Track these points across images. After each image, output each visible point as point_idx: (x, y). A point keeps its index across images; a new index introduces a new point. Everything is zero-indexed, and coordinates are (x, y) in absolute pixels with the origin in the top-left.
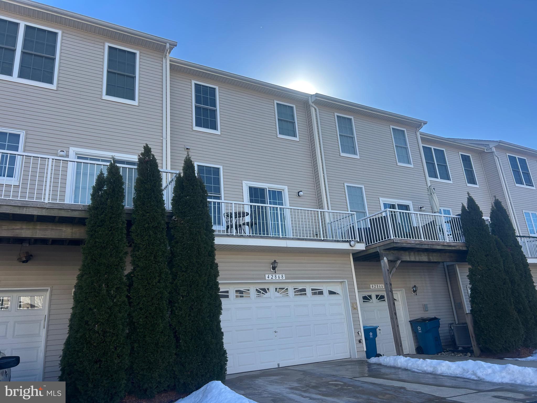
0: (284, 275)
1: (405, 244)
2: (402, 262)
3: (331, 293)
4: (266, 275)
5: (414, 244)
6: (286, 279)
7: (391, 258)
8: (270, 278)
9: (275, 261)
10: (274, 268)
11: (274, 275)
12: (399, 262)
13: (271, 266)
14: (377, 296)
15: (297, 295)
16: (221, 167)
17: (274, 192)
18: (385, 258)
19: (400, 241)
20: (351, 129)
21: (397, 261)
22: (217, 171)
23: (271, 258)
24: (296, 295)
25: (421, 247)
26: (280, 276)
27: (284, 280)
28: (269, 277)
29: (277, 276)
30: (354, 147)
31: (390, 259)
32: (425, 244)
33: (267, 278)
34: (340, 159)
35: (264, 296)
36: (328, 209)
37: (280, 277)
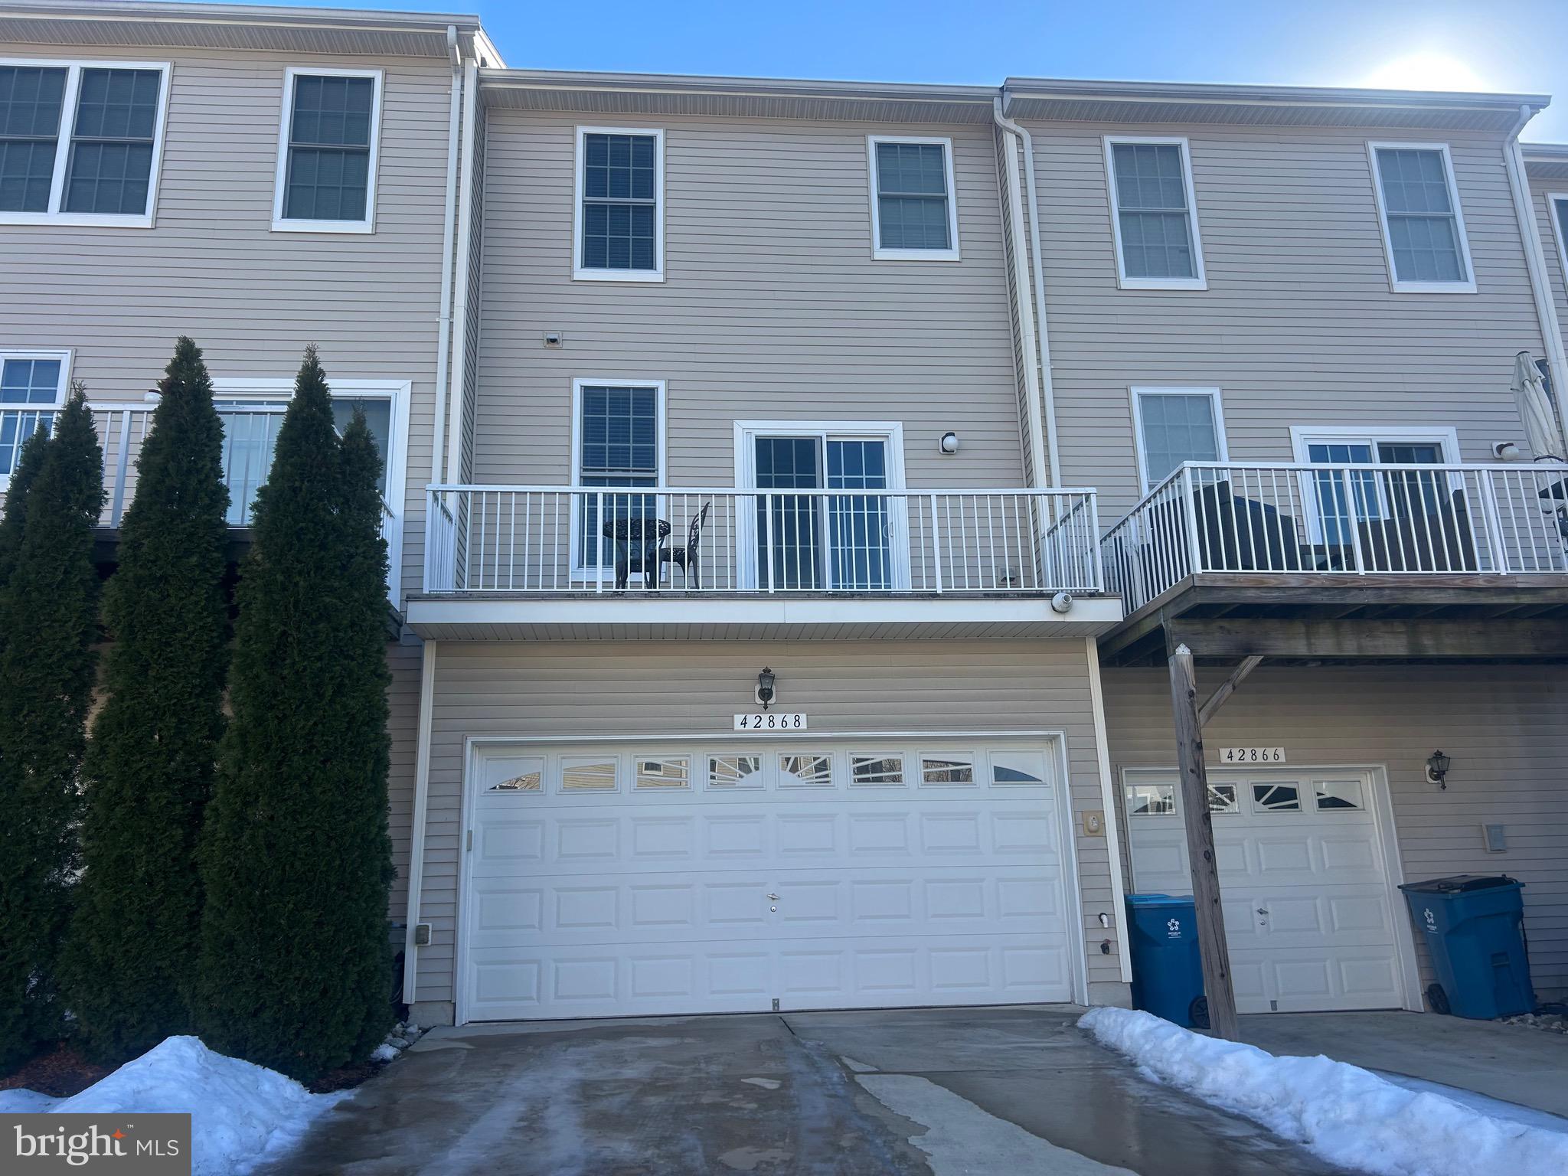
0: (803, 717)
1: (1251, 593)
2: (1267, 661)
3: (1003, 775)
4: (735, 716)
5: (1302, 591)
6: (811, 727)
7: (1207, 649)
8: (750, 726)
9: (767, 671)
10: (766, 694)
11: (765, 717)
12: (1253, 661)
13: (757, 688)
14: (1260, 792)
15: (867, 780)
16: (661, 386)
17: (853, 448)
18: (1183, 651)
19: (1226, 580)
20: (1179, 186)
21: (1246, 657)
22: (646, 399)
23: (753, 663)
24: (860, 780)
25: (1338, 601)
26: (790, 719)
27: (803, 731)
28: (747, 722)
29: (778, 718)
30: (1186, 251)
31: (1205, 650)
32: (1361, 589)
33: (738, 726)
34: (1118, 301)
35: (740, 782)
36: (1050, 486)
37: (786, 721)
